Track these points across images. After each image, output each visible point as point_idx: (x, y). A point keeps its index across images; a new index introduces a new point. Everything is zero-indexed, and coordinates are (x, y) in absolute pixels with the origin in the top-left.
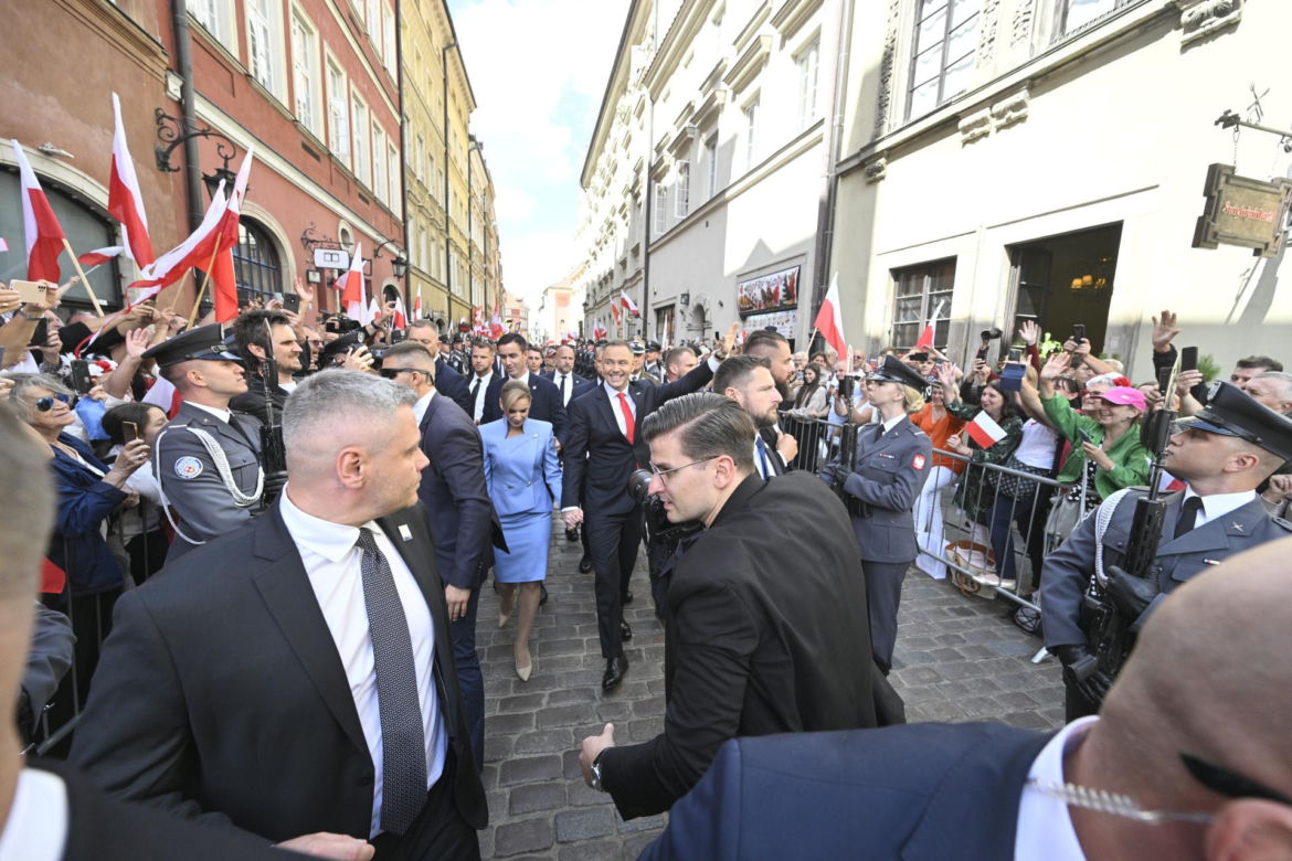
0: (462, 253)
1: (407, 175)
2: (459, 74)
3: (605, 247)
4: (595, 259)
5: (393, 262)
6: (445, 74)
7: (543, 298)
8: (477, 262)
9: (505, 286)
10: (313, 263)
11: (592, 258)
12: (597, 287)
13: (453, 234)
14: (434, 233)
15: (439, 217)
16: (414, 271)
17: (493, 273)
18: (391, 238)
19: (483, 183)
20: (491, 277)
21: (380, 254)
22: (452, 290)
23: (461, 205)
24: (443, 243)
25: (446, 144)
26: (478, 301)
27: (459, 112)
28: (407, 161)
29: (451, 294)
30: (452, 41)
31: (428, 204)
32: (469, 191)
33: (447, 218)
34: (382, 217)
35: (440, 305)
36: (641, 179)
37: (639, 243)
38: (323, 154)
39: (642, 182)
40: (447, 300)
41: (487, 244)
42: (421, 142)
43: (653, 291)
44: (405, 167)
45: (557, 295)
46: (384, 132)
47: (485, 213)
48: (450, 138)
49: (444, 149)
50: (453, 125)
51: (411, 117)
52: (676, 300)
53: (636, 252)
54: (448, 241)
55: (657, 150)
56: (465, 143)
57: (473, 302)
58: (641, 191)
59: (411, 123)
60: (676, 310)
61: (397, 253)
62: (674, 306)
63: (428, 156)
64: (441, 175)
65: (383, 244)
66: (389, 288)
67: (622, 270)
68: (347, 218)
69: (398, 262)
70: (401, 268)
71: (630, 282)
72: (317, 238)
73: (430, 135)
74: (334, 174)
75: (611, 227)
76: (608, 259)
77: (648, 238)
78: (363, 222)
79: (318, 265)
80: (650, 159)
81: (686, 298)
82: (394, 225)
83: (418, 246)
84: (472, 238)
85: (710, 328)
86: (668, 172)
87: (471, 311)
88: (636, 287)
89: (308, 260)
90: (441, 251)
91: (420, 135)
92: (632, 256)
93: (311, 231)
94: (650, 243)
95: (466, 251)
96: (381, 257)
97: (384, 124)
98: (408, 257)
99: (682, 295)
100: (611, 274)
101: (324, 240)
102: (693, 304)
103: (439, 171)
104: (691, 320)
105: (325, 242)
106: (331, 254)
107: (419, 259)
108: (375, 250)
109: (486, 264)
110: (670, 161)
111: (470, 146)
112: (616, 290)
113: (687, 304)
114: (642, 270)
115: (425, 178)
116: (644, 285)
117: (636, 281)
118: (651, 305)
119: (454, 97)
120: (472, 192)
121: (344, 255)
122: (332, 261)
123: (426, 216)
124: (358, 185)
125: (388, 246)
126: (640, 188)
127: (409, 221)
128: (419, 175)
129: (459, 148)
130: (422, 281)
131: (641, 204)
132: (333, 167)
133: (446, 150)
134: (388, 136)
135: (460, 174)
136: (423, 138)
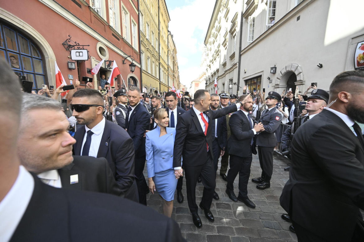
0: (165, 69)
1: (141, 35)
2: (164, 7)
3: (214, 62)
4: (210, 68)
5: (130, 65)
6: (159, 5)
7: (191, 85)
8: (171, 73)
9: (180, 82)
10: (71, 58)
11: (208, 68)
12: (211, 77)
13: (161, 61)
14: (154, 60)
15: (156, 54)
16: (144, 72)
17: (176, 77)
18: (129, 55)
19: (173, 48)
20: (175, 78)
21: (125, 62)
22: (161, 81)
23: (165, 53)
24: (158, 64)
25: (159, 30)
26: (171, 84)
27: (164, 21)
28: (141, 29)
29: (160, 82)
31: (151, 49)
32: (168, 49)
33: (159, 55)
34: (127, 48)
35: (156, 85)
36: (236, 23)
37: (235, 52)
38: (84, 5)
39: (237, 24)
40: (159, 84)
41: (174, 67)
42: (148, 25)
43: (244, 72)
44: (140, 31)
45: (195, 83)
46: (129, 14)
47: (173, 57)
48: (161, 29)
49: (158, 31)
50: (162, 24)
51: (143, 14)
52: (262, 72)
53: (232, 57)
54: (159, 63)
55: (247, 3)
56: (166, 32)
57: (169, 85)
58: (236, 28)
59: (144, 16)
60: (263, 78)
61: (132, 61)
62: (260, 76)
63: (151, 31)
64: (157, 40)
65: (126, 58)
66: (132, 78)
67: (224, 67)
68: (103, 42)
69: (132, 65)
70: (133, 68)
71: (229, 71)
72: (72, 43)
73: (152, 24)
74: (93, 18)
75: (218, 52)
76: (216, 66)
77: (240, 48)
78: (115, 47)
79: (73, 59)
80: (242, 10)
81: (274, 69)
82: (134, 53)
83: (146, 64)
84: (169, 64)
85: (302, 84)
86: (256, 9)
87: (168, 88)
88: (232, 72)
89: (69, 57)
90: (157, 67)
91: (148, 23)
92: (230, 59)
93: (69, 40)
94: (242, 50)
95: (166, 68)
96: (125, 64)
97: (129, 11)
98: (141, 66)
99: (271, 68)
100: (218, 71)
101: (75, 44)
102: (281, 72)
103: (156, 39)
104: (278, 82)
105: (76, 45)
106: (79, 52)
107: (147, 68)
108: (123, 61)
109: (174, 73)
110: (258, 2)
111: (168, 34)
112: (220, 76)
113: (274, 73)
114: (236, 64)
115: (150, 39)
116: (238, 70)
117: (232, 69)
118: (242, 79)
119: (162, 15)
120: (169, 49)
121: (85, 52)
122: (79, 56)
123: (150, 53)
124: (111, 30)
125: (128, 58)
126: (235, 27)
127: (142, 53)
128: (147, 37)
129: (164, 33)
130: (148, 76)
131: (235, 35)
132: (92, 15)
133: (159, 32)
134: (131, 16)
135: (165, 42)
136: (149, 24)
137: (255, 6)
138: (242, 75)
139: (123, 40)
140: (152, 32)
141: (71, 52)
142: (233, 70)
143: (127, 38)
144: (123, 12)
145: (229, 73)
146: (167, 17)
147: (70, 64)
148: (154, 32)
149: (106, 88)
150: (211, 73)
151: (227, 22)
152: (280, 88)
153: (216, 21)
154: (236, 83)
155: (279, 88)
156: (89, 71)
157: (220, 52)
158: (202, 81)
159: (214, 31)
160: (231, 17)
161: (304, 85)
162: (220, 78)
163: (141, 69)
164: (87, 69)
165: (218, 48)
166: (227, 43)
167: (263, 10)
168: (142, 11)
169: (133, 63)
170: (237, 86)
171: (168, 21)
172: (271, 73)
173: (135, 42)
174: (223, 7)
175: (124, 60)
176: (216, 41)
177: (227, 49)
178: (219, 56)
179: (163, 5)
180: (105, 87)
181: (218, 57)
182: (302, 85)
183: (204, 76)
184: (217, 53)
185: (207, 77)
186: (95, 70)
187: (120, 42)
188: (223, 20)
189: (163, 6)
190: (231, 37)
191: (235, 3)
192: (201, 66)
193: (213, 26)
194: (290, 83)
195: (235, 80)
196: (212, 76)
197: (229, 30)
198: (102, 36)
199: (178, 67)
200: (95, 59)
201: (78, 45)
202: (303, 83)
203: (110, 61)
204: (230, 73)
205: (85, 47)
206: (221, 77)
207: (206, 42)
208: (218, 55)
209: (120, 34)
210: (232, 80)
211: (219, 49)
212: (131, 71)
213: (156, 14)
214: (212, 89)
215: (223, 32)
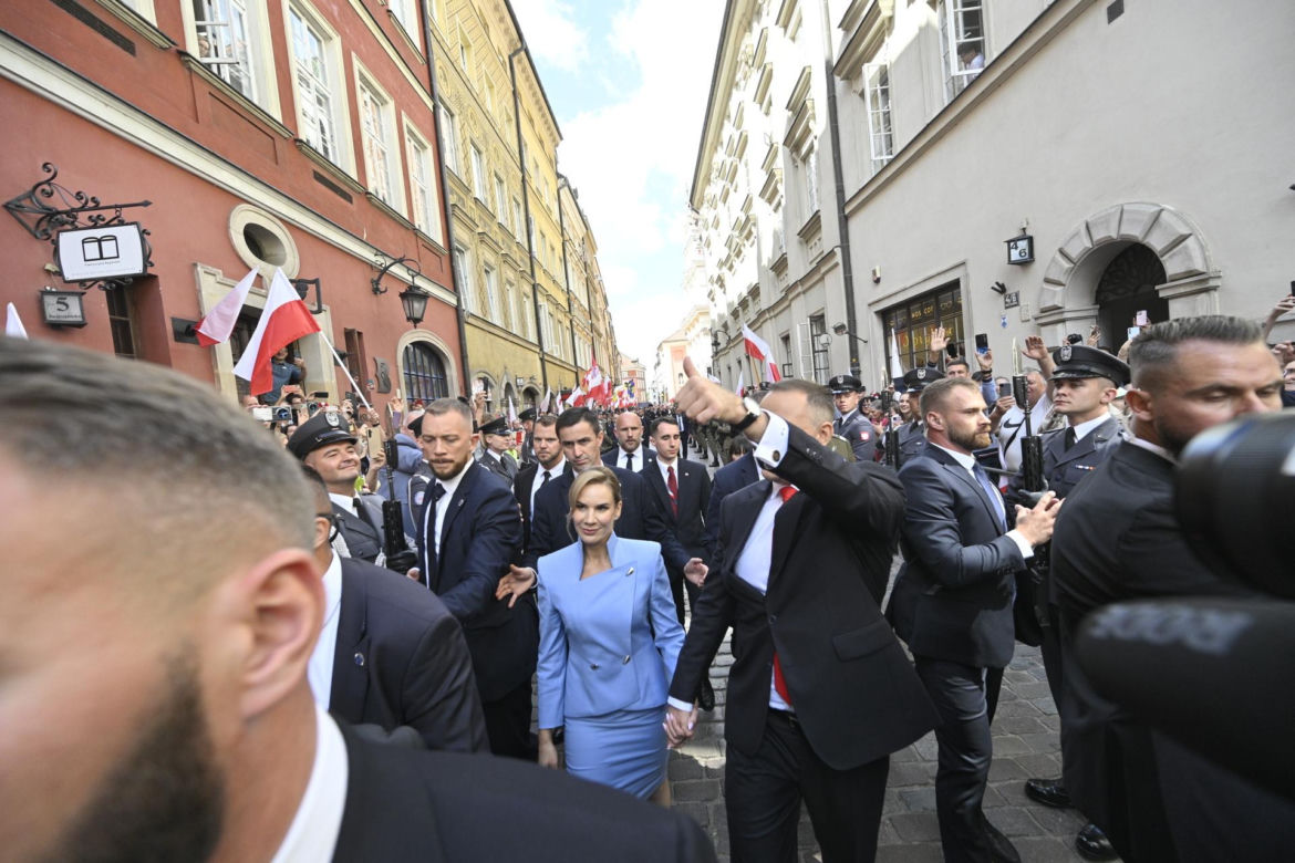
0: (557, 305)
1: (449, 183)
2: (534, 94)
3: (737, 263)
4: (722, 286)
5: (403, 296)
6: (514, 85)
7: (658, 355)
8: (581, 318)
9: (620, 349)
11: (716, 287)
12: (730, 320)
13: (540, 278)
14: (511, 275)
15: (517, 255)
16: (471, 320)
17: (603, 332)
18: (398, 257)
19: (581, 231)
20: (600, 335)
21: (382, 287)
22: (545, 350)
23: (553, 249)
24: (528, 289)
25: (522, 169)
26: (584, 361)
27: (541, 142)
28: (449, 160)
29: (544, 353)
30: (519, 45)
31: (499, 237)
32: (562, 235)
33: (531, 258)
34: (390, 232)
35: (526, 368)
36: (809, 103)
37: (818, 212)
38: (152, 43)
39: (813, 108)
40: (539, 363)
41: (592, 299)
42: (479, 152)
43: (870, 278)
44: (445, 170)
45: (672, 348)
46: (391, 105)
47: (585, 263)
48: (529, 165)
49: (520, 175)
50: (533, 152)
51: (455, 110)
52: (962, 269)
53: (811, 230)
54: (534, 287)
55: (845, 24)
56: (551, 178)
57: (579, 364)
58: (811, 125)
59: (457, 118)
60: (968, 292)
61: (410, 278)
62: (955, 284)
63: (493, 173)
64: (518, 205)
65: (387, 268)
66: (422, 346)
67: (778, 275)
68: (262, 204)
69: (411, 294)
70: (416, 305)
71: (802, 285)
72: (62, 201)
73: (495, 149)
74: (206, 104)
75: (746, 228)
76: (745, 276)
77: (840, 191)
78: (328, 225)
79: (69, 275)
80: (827, 53)
81: (1023, 244)
82: (422, 249)
83: (481, 290)
84: (571, 288)
85: (1207, 290)
86: (889, 36)
87: (577, 373)
88: (818, 287)
89: (49, 267)
90: (525, 299)
91: (476, 142)
92: (801, 243)
93: (46, 187)
94: (847, 199)
95: (562, 300)
96: (386, 291)
97: (391, 93)
98: (459, 300)
99: (1009, 242)
100: (755, 292)
101: (77, 204)
102: (1061, 251)
103: (515, 199)
104: (1056, 296)
105: (83, 209)
106: (99, 241)
107: (484, 305)
108: (372, 281)
109: (592, 321)
110: (893, 8)
111: (559, 185)
112: (769, 310)
113: (1026, 263)
114: (832, 254)
115: (489, 200)
116: (842, 276)
117: (816, 278)
118: (865, 306)
119: (531, 120)
120: (567, 237)
121: (128, 236)
122: (102, 258)
123: (494, 247)
124: (309, 157)
125: (393, 269)
126: (808, 122)
127: (459, 251)
128: (478, 193)
129: (542, 180)
130: (493, 337)
131: (811, 149)
132: (202, 91)
133: (523, 177)
134: (403, 113)
135: (548, 211)
136: (482, 148)
137: (883, 24)
138: (865, 294)
139: (369, 200)
140: (496, 175)
141: (56, 243)
142: (822, 278)
143: (389, 194)
144: (363, 97)
145: (804, 292)
146: (549, 128)
147: (51, 302)
148: (503, 177)
149: (290, 398)
150: (730, 305)
151: (767, 114)
152: (1068, 323)
153: (726, 122)
154: (843, 327)
155: (1063, 321)
156: (183, 328)
157: (754, 224)
158: (696, 339)
159: (720, 157)
160: (781, 92)
161: (1215, 294)
162: (767, 316)
163: (458, 310)
164: (174, 320)
165: (747, 212)
166: (781, 188)
167: (921, 29)
168: (445, 99)
169: (418, 288)
170: (847, 336)
171: (554, 140)
172: (1010, 262)
173: (426, 210)
174: (747, 68)
175: (377, 280)
176: (735, 191)
177: (780, 209)
178: (752, 238)
179: (531, 87)
180: (284, 395)
181: (747, 244)
182: (1203, 296)
183: (702, 319)
184: (742, 229)
185: (713, 321)
186: (217, 322)
187: (353, 207)
188: (753, 112)
189: (531, 92)
190: (794, 161)
191: (793, 39)
192: (685, 288)
193: (718, 142)
194: (1112, 297)
195: (835, 316)
196: (735, 314)
197: (780, 138)
198: (256, 179)
199: (605, 298)
200: (220, 277)
201: (91, 204)
202: (1212, 283)
203: (299, 281)
204: (808, 294)
205: (126, 214)
206: (772, 314)
207: (694, 201)
208: (747, 238)
209: (354, 175)
210: (822, 316)
211: (751, 213)
212: (408, 319)
213: (508, 115)
214: (740, 362)
215: (756, 152)
